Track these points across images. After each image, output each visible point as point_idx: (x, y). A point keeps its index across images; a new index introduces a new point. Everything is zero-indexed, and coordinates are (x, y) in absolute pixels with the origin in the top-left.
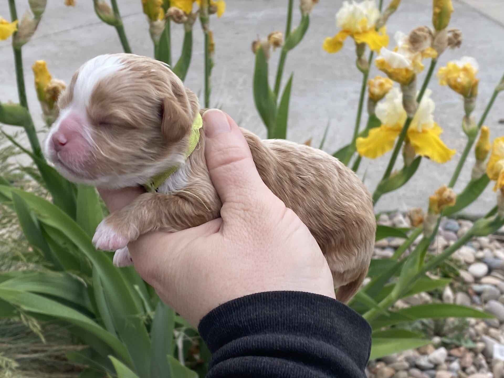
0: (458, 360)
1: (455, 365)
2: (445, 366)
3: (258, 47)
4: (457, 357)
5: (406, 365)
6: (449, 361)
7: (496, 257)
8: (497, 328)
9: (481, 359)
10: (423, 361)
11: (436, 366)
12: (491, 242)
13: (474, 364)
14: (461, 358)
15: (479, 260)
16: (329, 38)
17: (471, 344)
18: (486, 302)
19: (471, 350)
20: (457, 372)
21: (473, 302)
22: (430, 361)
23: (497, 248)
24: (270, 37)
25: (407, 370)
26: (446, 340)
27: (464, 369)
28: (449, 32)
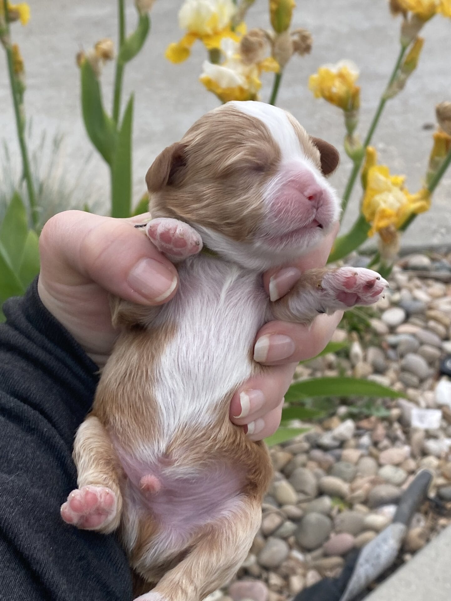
0: (368, 433)
1: (365, 440)
2: (352, 442)
3: (83, 61)
4: (367, 430)
5: (306, 445)
6: (357, 436)
7: (415, 299)
8: (416, 387)
9: (396, 429)
10: (326, 439)
11: (342, 444)
12: (410, 279)
13: (388, 436)
14: (372, 430)
15: (395, 304)
16: (174, 44)
17: (383, 412)
18: (402, 356)
19: (383, 419)
20: (367, 448)
21: (387, 358)
22: (335, 438)
23: (418, 287)
24: (96, 46)
25: (307, 452)
26: (355, 410)
27: (375, 444)
28: (293, 34)
